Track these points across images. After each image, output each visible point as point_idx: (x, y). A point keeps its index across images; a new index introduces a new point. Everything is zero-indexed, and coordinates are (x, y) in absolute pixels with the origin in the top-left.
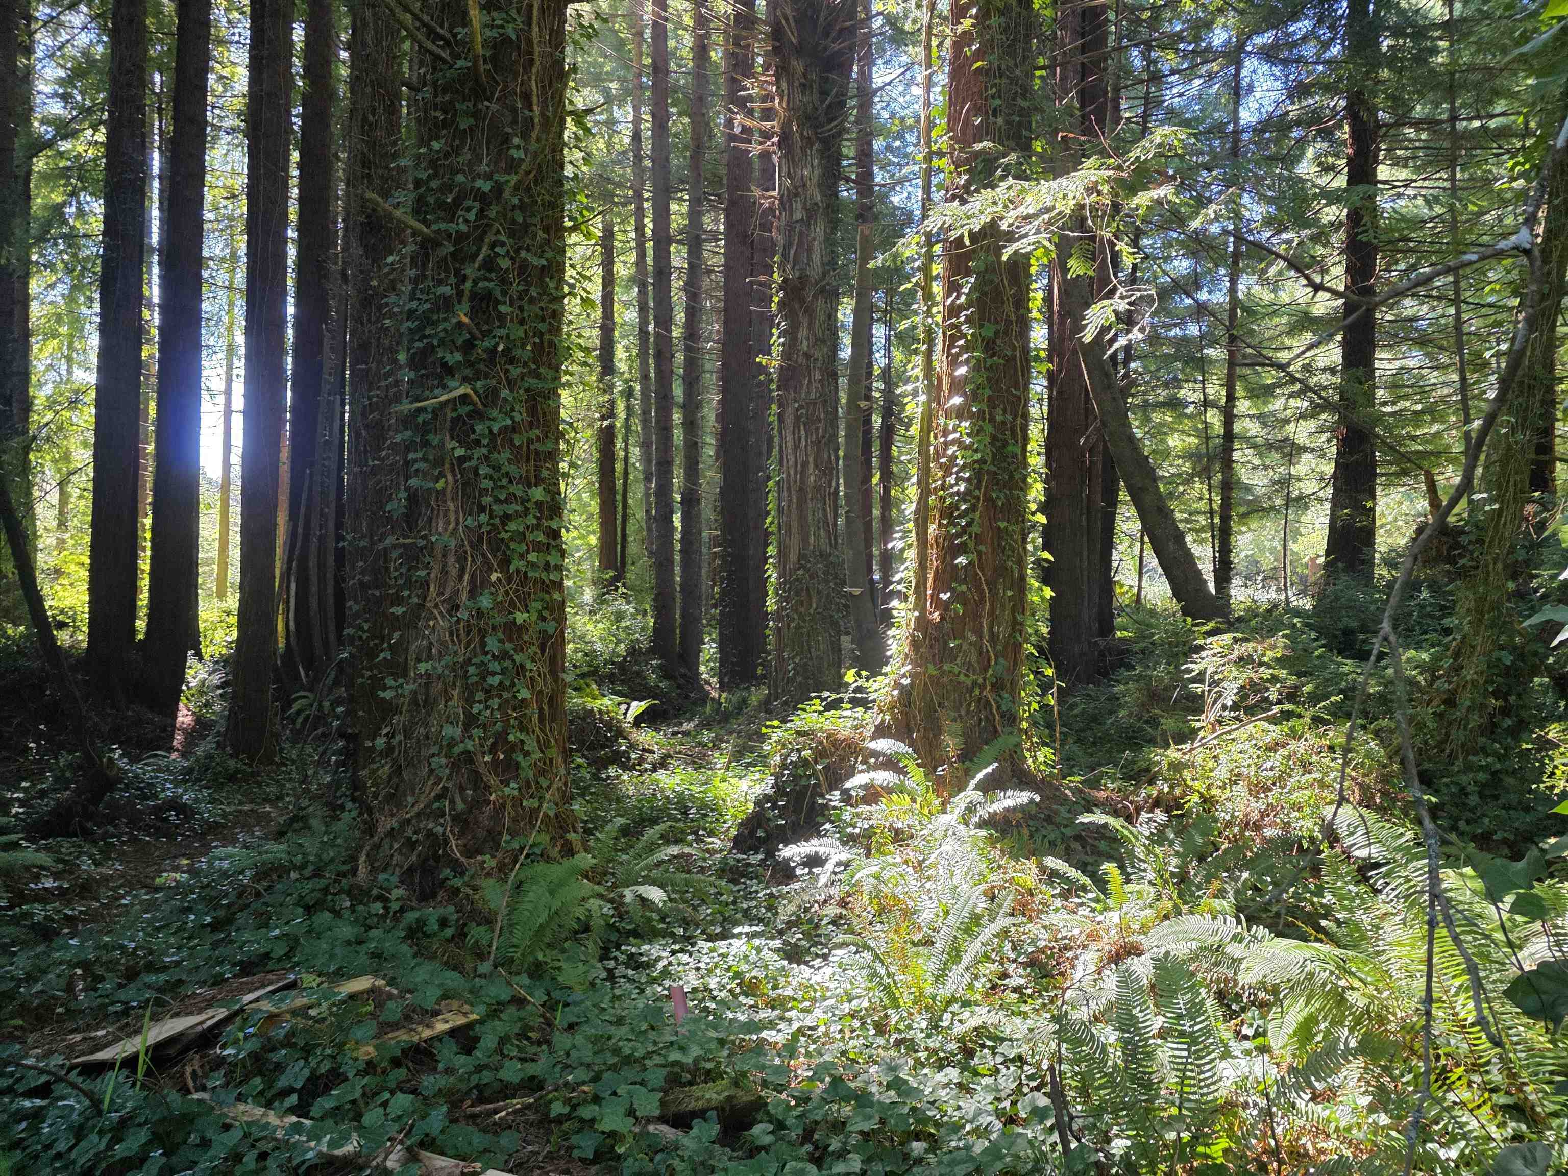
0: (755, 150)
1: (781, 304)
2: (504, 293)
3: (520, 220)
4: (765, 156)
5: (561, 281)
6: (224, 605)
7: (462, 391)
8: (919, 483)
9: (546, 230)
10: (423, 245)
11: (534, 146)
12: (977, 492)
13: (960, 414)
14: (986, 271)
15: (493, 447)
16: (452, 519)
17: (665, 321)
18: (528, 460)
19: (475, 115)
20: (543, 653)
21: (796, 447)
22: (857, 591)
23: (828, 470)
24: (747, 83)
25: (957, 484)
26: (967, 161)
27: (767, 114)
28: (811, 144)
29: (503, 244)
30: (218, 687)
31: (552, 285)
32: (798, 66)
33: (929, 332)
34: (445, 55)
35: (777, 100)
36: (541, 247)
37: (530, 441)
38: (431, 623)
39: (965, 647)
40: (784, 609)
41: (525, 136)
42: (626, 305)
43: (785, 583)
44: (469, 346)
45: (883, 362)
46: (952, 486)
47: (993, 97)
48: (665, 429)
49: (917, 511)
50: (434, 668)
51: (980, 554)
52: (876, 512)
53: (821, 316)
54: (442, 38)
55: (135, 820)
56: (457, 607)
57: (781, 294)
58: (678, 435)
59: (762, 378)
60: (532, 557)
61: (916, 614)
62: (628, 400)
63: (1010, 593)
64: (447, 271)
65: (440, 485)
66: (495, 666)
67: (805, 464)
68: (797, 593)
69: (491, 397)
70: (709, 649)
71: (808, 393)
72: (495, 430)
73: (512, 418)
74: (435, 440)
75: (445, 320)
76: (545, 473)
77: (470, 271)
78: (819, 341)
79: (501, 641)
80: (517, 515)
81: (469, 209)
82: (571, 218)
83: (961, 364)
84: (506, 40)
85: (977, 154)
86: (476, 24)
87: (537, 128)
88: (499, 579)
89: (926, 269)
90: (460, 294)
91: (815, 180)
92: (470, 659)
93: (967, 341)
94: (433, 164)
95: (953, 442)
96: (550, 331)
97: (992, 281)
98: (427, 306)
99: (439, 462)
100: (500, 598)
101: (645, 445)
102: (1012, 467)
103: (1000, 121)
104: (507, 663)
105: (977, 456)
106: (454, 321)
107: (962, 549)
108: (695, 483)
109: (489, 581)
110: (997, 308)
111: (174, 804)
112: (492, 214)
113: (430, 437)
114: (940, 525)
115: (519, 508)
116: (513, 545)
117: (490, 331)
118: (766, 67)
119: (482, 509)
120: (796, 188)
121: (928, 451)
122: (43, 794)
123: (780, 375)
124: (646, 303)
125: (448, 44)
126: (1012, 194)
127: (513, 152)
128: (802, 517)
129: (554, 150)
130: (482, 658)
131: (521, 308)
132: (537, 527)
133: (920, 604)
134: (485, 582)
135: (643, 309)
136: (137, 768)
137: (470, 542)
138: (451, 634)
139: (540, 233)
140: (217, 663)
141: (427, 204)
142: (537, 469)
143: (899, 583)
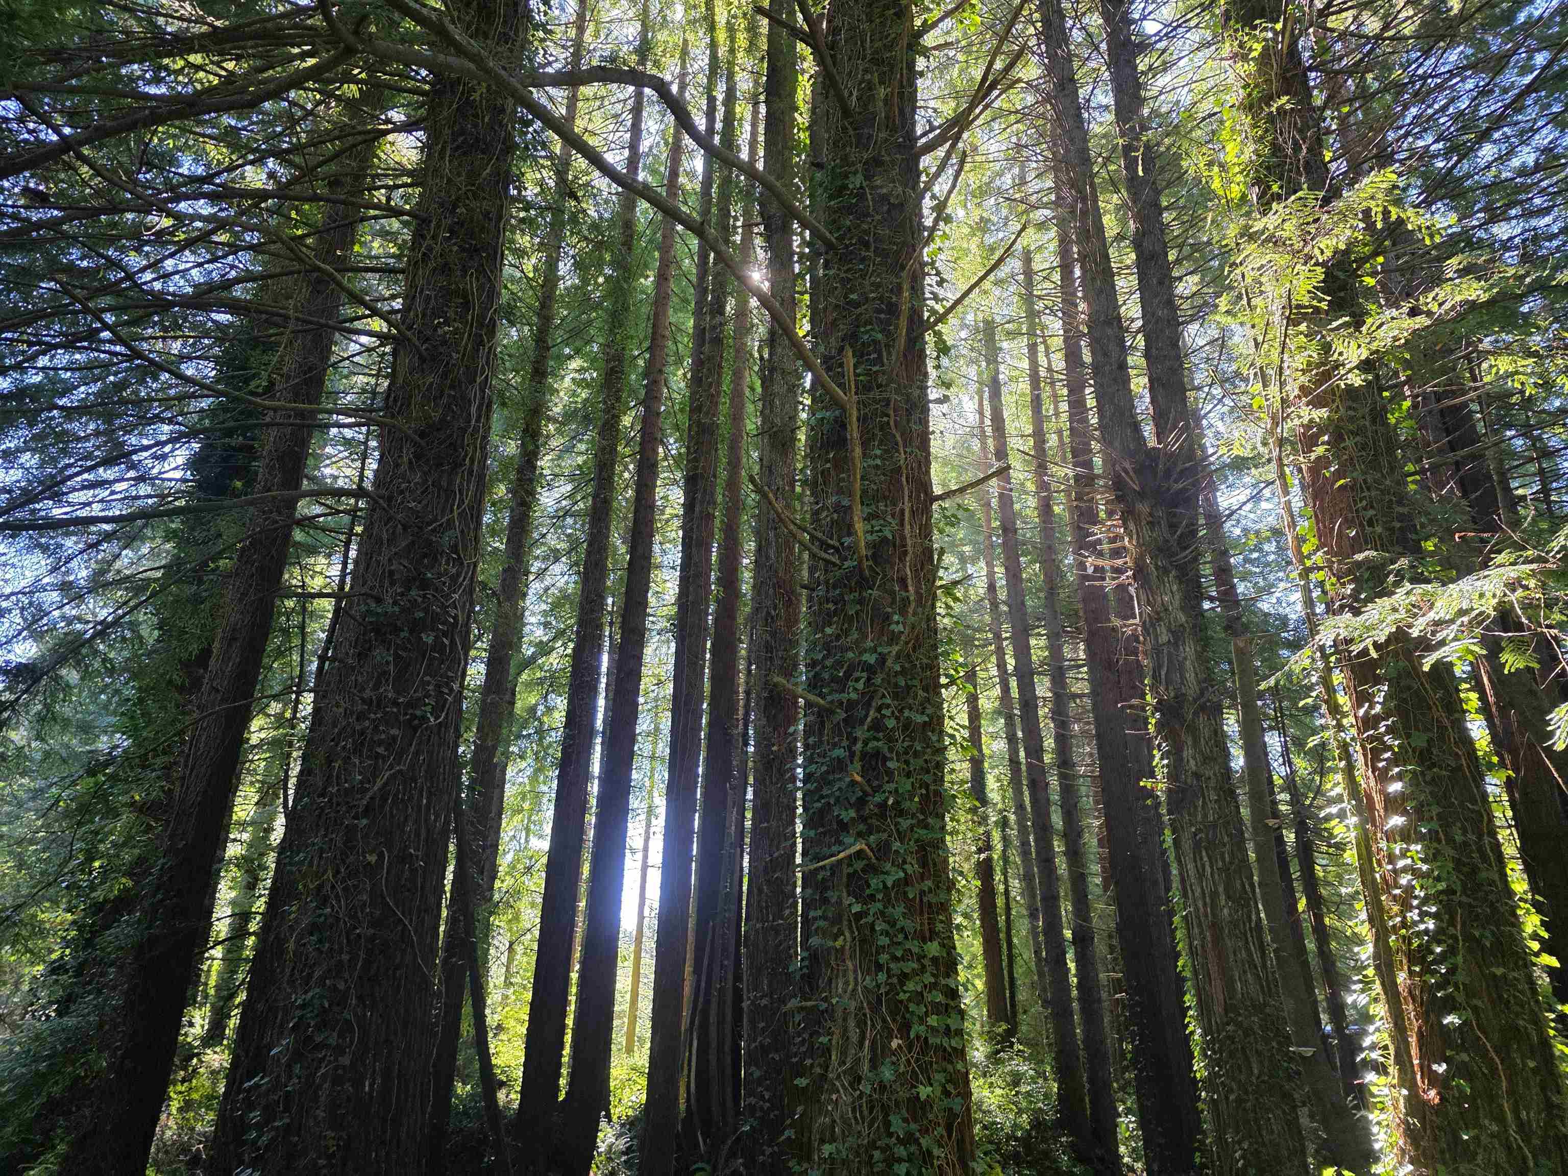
0: (1109, 584)
1: (1159, 725)
2: (891, 750)
3: (903, 684)
4: (1122, 588)
5: (941, 732)
6: (631, 1061)
7: (857, 847)
8: (1371, 920)
9: (926, 689)
10: (819, 715)
11: (911, 619)
12: (1452, 931)
13: (1405, 835)
14: (1399, 676)
15: (887, 902)
16: (851, 979)
17: (1035, 751)
18: (922, 913)
19: (861, 602)
20: (950, 1137)
21: (1201, 875)
22: (1308, 1051)
23: (1243, 901)
24: (1095, 529)
25: (1422, 921)
26: (1349, 572)
27: (1116, 553)
28: (1166, 571)
29: (888, 706)
31: (934, 738)
32: (1143, 508)
33: (1344, 746)
34: (835, 559)
35: (1127, 539)
36: (921, 704)
37: (922, 893)
38: (834, 1097)
39: (1484, 1139)
40: (1217, 1075)
41: (903, 612)
42: (994, 737)
43: (1213, 1040)
44: (861, 802)
45: (1283, 771)
46: (1415, 923)
47: (1365, 509)
48: (1046, 860)
49: (1376, 956)
50: (838, 1151)
51: (1475, 1009)
52: (1311, 945)
53: (1206, 732)
54: (833, 547)
56: (859, 1079)
57: (1158, 715)
58: (1062, 865)
59: (1149, 802)
60: (933, 1020)
61: (1405, 1092)
62: (1003, 831)
63: (1532, 1064)
64: (840, 735)
65: (839, 943)
66: (901, 1151)
67: (1214, 895)
68: (1232, 1055)
69: (883, 850)
70: (1127, 1124)
71: (1205, 816)
72: (889, 884)
73: (905, 871)
74: (833, 896)
75: (840, 779)
76: (939, 927)
77: (860, 733)
78: (1207, 760)
79: (905, 1120)
80: (915, 973)
81: (857, 680)
82: (947, 676)
83: (1394, 779)
84: (885, 540)
85: (1359, 564)
86: (860, 533)
87: (913, 605)
88: (899, 1046)
89: (1326, 681)
90: (852, 755)
91: (1177, 603)
92: (874, 1142)
93: (1394, 753)
94: (827, 646)
95: (1405, 870)
96: (935, 781)
97: (1409, 688)
98: (824, 768)
99: (837, 920)
100: (902, 1069)
101: (1027, 878)
102: (1491, 897)
103: (1379, 529)
104: (913, 1148)
105: (1442, 886)
106: (848, 779)
107: (1450, 1006)
108: (1087, 919)
109: (890, 1049)
110: (1423, 714)
112: (878, 680)
113: (829, 894)
114: (1411, 973)
115: (915, 965)
116: (912, 1007)
117: (880, 786)
118: (1110, 514)
119: (879, 967)
120: (1158, 613)
121: (1374, 879)
123: (1169, 797)
124: (1015, 734)
125: (837, 550)
126: (1413, 598)
127: (893, 627)
128: (1221, 956)
129: (928, 620)
130: (886, 1141)
131: (907, 762)
132: (934, 986)
133: (1406, 1079)
134: (886, 1047)
135: (1011, 739)
137: (869, 1003)
138: (854, 1110)
139: (920, 692)
141: (823, 680)
142: (931, 922)
143: (1373, 1047)
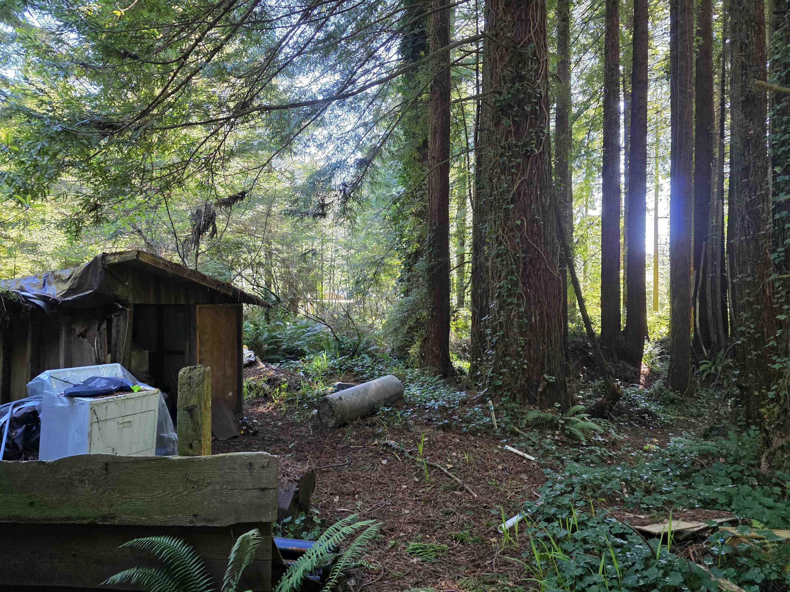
30: (658, 355)
55: (630, 416)
111: (646, 411)
122: (590, 397)
136: (628, 391)
140: (656, 343)
